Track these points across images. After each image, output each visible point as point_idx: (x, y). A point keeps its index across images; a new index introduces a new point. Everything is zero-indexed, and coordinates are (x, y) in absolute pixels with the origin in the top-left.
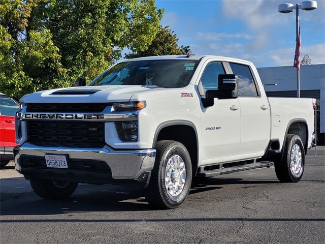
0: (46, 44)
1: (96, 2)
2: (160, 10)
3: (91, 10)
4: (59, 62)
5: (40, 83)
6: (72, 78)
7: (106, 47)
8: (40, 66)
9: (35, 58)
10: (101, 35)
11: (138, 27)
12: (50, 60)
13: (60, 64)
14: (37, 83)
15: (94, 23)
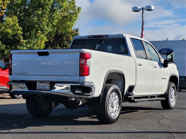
0: (14, 25)
1: (45, 1)
2: (79, 8)
3: (41, 6)
4: (21, 36)
5: (9, 48)
6: (28, 46)
7: (49, 28)
8: (10, 38)
9: (8, 33)
10: (46, 21)
11: (66, 17)
12: (16, 35)
13: (22, 37)
14: (8, 48)
15: (43, 14)
